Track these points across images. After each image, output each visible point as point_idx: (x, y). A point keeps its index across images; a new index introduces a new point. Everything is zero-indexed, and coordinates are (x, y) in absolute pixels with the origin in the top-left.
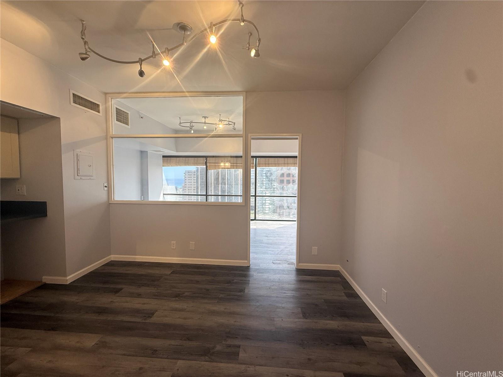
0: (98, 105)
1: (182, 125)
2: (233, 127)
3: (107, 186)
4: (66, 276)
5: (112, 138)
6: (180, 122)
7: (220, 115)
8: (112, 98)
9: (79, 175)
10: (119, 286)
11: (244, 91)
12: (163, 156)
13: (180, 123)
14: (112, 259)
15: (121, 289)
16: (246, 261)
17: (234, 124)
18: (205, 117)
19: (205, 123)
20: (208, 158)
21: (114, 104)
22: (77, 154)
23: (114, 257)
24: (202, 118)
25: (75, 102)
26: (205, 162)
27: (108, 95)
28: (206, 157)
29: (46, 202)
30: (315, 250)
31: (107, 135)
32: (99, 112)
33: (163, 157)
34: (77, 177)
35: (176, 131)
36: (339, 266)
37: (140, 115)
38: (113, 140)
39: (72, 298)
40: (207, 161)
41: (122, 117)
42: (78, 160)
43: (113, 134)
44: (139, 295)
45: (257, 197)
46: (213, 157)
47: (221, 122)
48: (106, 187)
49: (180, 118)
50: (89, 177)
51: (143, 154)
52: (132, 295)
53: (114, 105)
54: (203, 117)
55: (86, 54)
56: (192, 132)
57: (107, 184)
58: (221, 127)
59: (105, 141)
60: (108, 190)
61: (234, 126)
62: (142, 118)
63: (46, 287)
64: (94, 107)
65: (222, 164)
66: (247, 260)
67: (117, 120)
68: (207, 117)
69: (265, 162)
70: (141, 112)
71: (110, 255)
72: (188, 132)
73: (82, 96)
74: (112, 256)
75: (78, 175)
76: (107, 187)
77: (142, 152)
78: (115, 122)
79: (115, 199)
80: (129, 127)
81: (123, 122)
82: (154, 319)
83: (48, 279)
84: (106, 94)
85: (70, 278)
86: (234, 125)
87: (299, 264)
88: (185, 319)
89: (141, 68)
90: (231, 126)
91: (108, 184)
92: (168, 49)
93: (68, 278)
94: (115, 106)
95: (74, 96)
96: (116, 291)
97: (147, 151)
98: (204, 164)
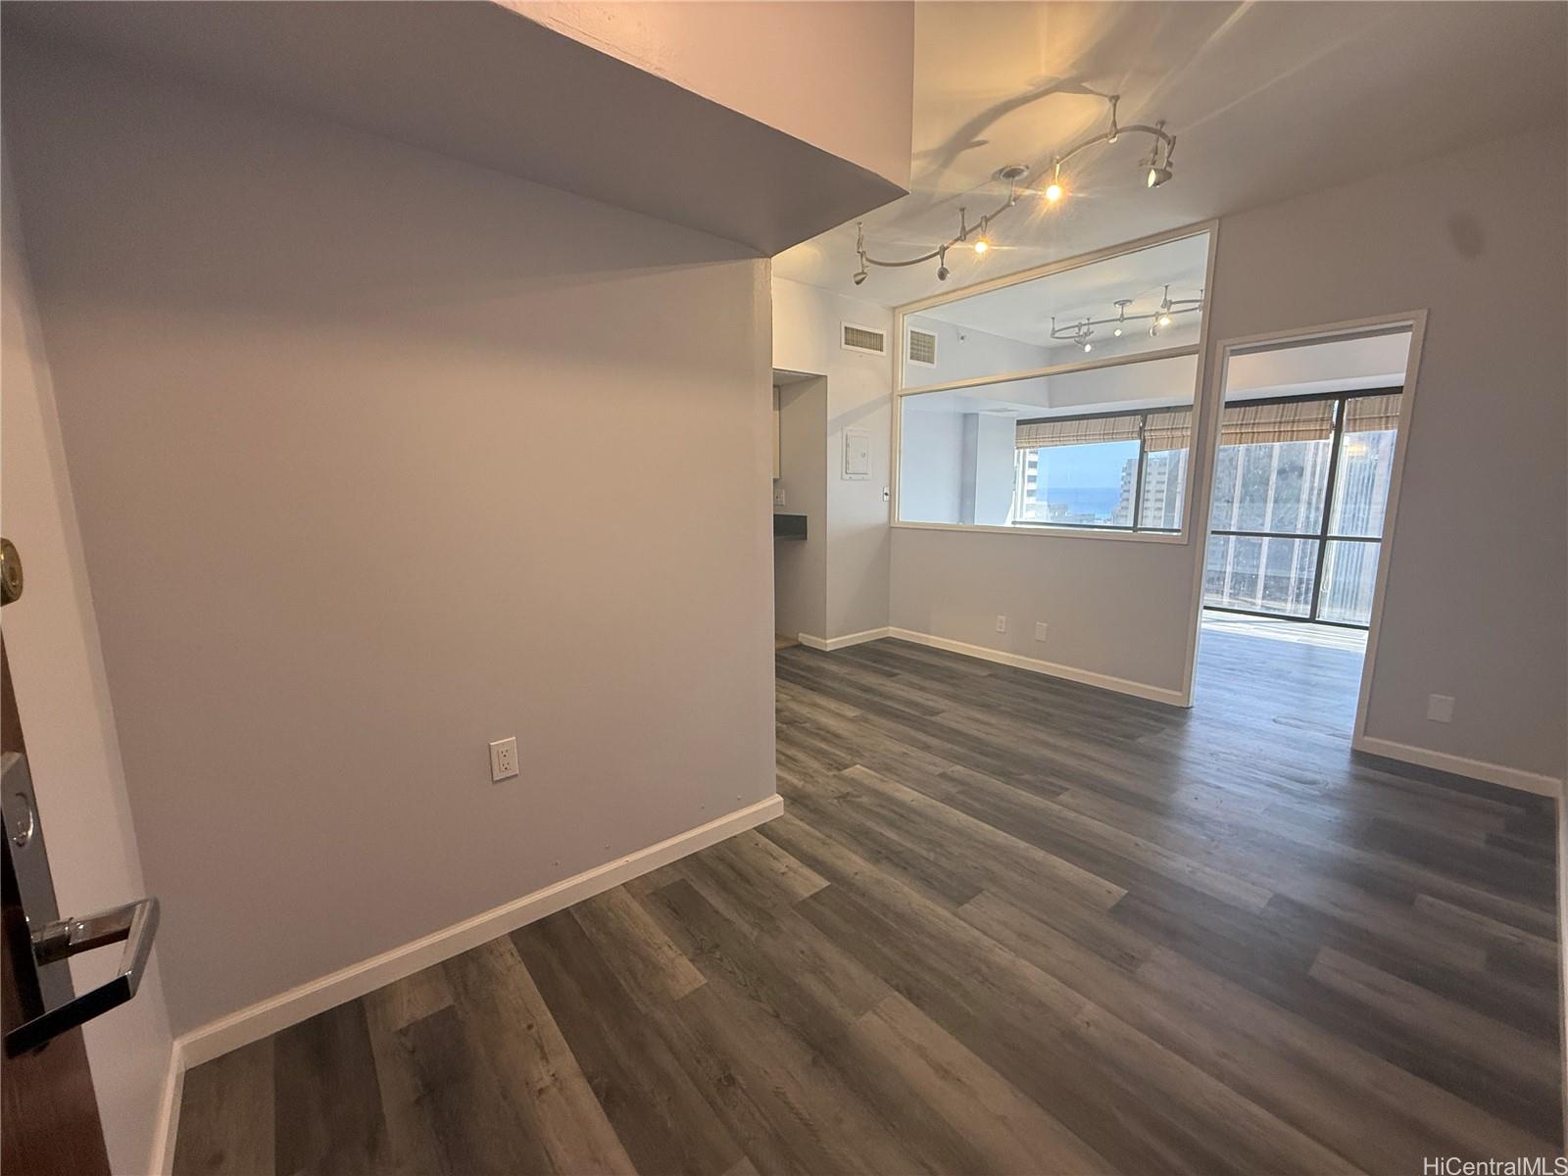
0: (881, 336)
1: (1059, 334)
3: (888, 492)
4: (826, 639)
5: (902, 397)
6: (1054, 328)
7: (1166, 287)
8: (904, 315)
9: (848, 471)
10: (896, 671)
11: (1213, 219)
12: (1016, 421)
13: (1054, 332)
14: (891, 635)
15: (897, 674)
16: (1179, 694)
18: (1123, 303)
19: (1121, 319)
20: (1150, 417)
21: (908, 324)
22: (847, 436)
23: (893, 631)
24: (1114, 305)
25: (847, 342)
26: (1138, 429)
27: (897, 310)
28: (1144, 413)
29: (806, 517)
30: (1441, 706)
31: (892, 393)
32: (881, 349)
33: (1020, 423)
34: (845, 476)
37: (958, 334)
38: (903, 402)
39: (832, 667)
40: (1144, 425)
41: (922, 348)
42: (847, 447)
43: (904, 388)
44: (922, 689)
46: (1168, 409)
47: (1168, 310)
48: (886, 494)
49: (1053, 319)
50: (862, 476)
51: (968, 420)
52: (911, 685)
53: (909, 327)
54: (1116, 303)
55: (863, 273)
56: (1089, 348)
57: (888, 487)
58: (1165, 324)
59: (889, 405)
60: (890, 501)
62: (962, 338)
63: (800, 646)
64: (874, 341)
66: (1181, 691)
67: (912, 358)
68: (1128, 302)
70: (960, 325)
71: (888, 625)
73: (859, 327)
74: (894, 628)
75: (846, 472)
76: (888, 495)
77: (965, 416)
78: (908, 363)
79: (900, 520)
80: (934, 366)
81: (923, 359)
82: (937, 719)
83: (805, 638)
84: (894, 309)
85: (831, 644)
87: (1366, 738)
88: (987, 734)
89: (942, 263)
91: (890, 489)
92: (985, 217)
93: (828, 641)
94: (911, 328)
95: (847, 332)
96: (891, 675)
97: (977, 414)
98: (1135, 435)
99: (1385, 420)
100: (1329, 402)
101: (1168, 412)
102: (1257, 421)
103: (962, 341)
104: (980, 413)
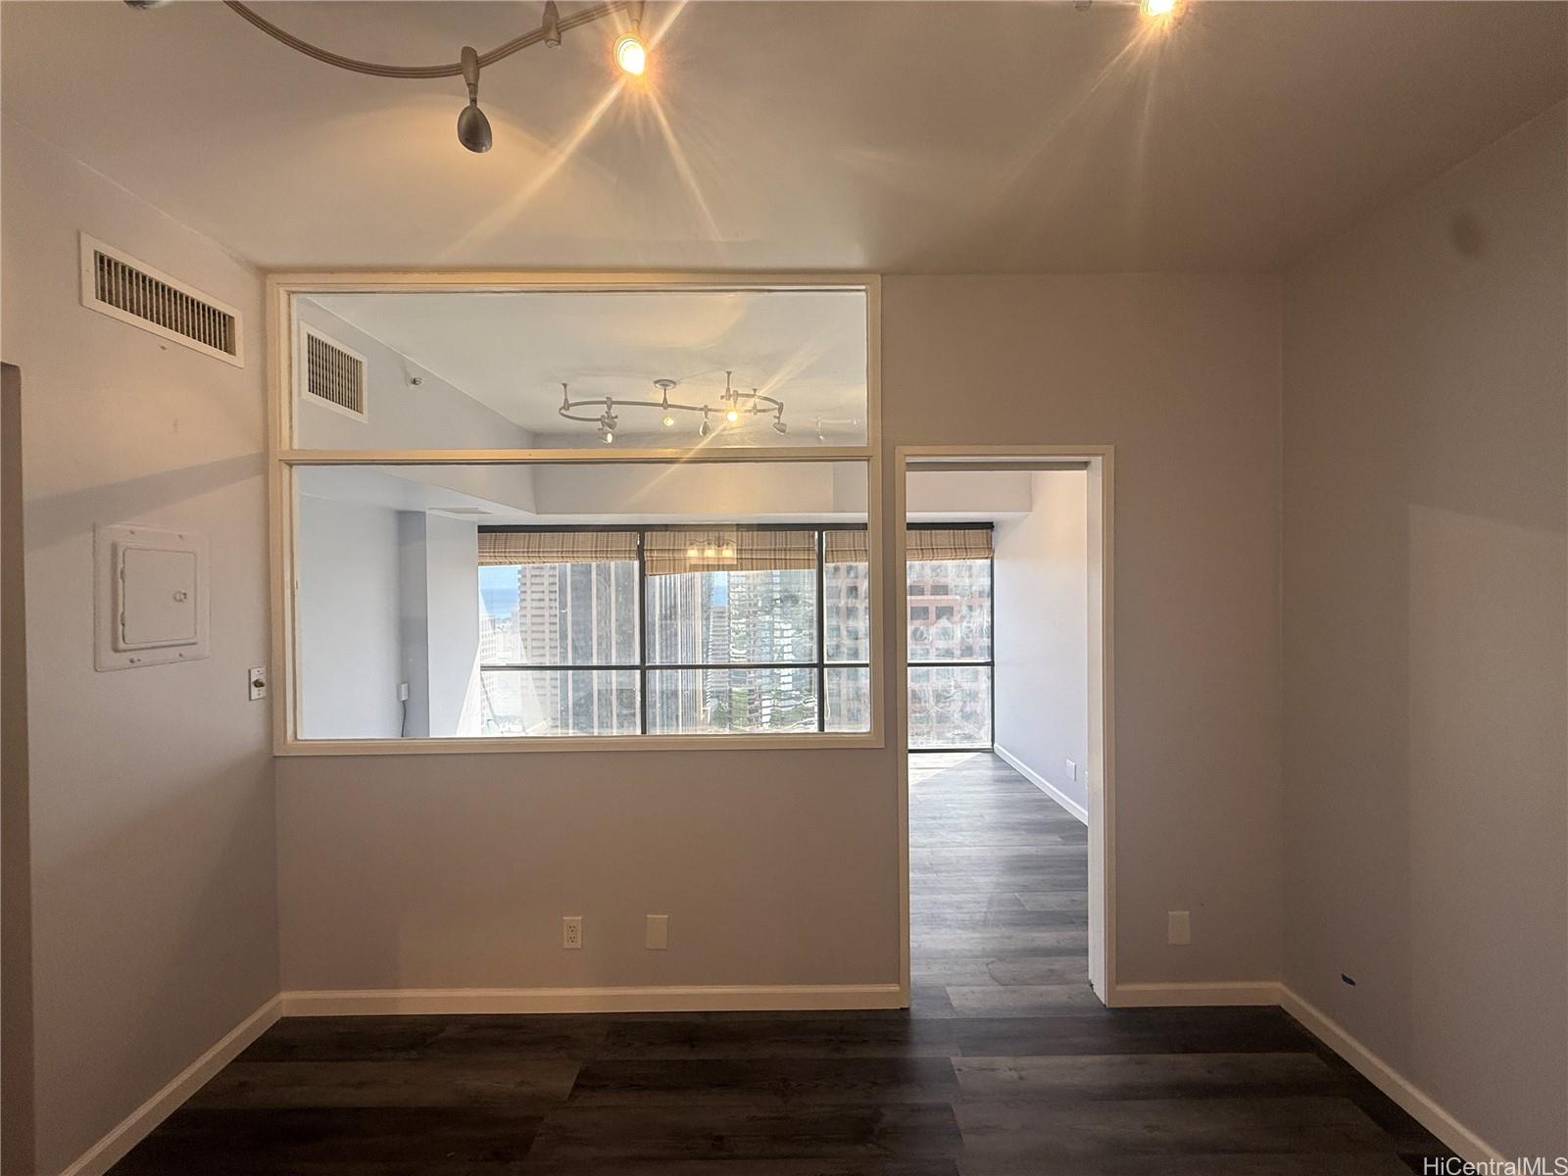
0: (227, 321)
1: (572, 412)
2: (777, 421)
3: (263, 679)
5: (291, 465)
6: (566, 400)
7: (729, 373)
8: (290, 293)
9: (121, 645)
11: (877, 271)
12: (479, 527)
13: (567, 406)
14: (287, 1012)
16: (894, 988)
17: (780, 410)
18: (665, 384)
19: (665, 405)
20: (648, 535)
21: (298, 319)
22: (114, 548)
23: (295, 1001)
24: (652, 384)
25: (105, 294)
26: (636, 548)
27: (272, 279)
28: (642, 529)
30: (1179, 924)
31: (265, 454)
32: (229, 348)
33: (482, 529)
34: (109, 658)
35: (537, 438)
36: (1278, 985)
37: (406, 372)
38: (294, 477)
40: (642, 543)
41: (334, 376)
42: (117, 575)
43: (296, 447)
45: (825, 670)
46: (666, 527)
47: (735, 403)
48: (258, 684)
49: (565, 385)
50: (175, 651)
51: (408, 524)
53: (301, 323)
54: (655, 382)
56: (610, 438)
57: (263, 670)
58: (734, 421)
59: (256, 481)
60: (269, 699)
61: (779, 418)
62: (414, 382)
65: (693, 553)
66: (898, 982)
67: (312, 390)
68: (675, 383)
69: (854, 547)
70: (410, 358)
71: (278, 991)
72: (594, 439)
73: (145, 272)
74: (284, 996)
75: (116, 650)
76: (262, 685)
77: (403, 517)
78: (304, 397)
79: (299, 737)
80: (362, 418)
81: (336, 397)
84: (264, 272)
86: (780, 414)
87: (1119, 988)
89: (474, 101)
90: (768, 419)
91: (269, 671)
94: (307, 329)
95: (102, 269)
97: (424, 513)
98: (633, 555)
99: (855, 554)
100: (811, 532)
101: (666, 531)
102: (755, 547)
103: (413, 386)
104: (428, 512)
